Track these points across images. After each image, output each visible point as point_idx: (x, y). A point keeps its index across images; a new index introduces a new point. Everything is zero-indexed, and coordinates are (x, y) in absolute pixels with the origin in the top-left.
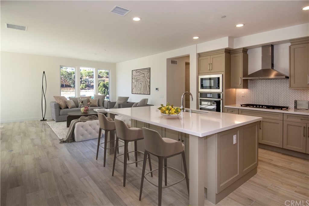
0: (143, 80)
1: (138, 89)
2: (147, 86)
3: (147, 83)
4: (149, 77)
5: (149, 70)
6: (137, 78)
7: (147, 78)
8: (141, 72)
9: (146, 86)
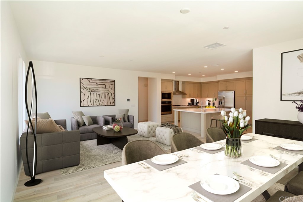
0: (103, 91)
1: (95, 100)
2: (111, 97)
3: (110, 94)
4: (113, 89)
5: (114, 82)
6: (92, 89)
7: (110, 90)
8: (99, 82)
9: (108, 98)
